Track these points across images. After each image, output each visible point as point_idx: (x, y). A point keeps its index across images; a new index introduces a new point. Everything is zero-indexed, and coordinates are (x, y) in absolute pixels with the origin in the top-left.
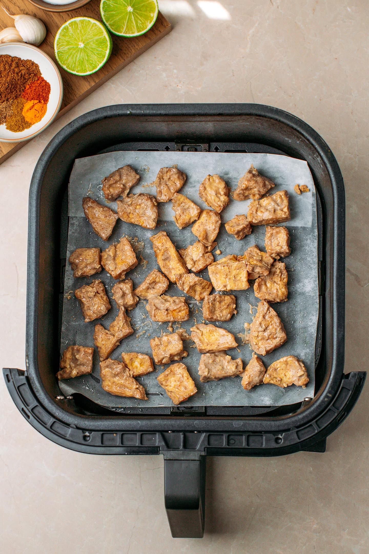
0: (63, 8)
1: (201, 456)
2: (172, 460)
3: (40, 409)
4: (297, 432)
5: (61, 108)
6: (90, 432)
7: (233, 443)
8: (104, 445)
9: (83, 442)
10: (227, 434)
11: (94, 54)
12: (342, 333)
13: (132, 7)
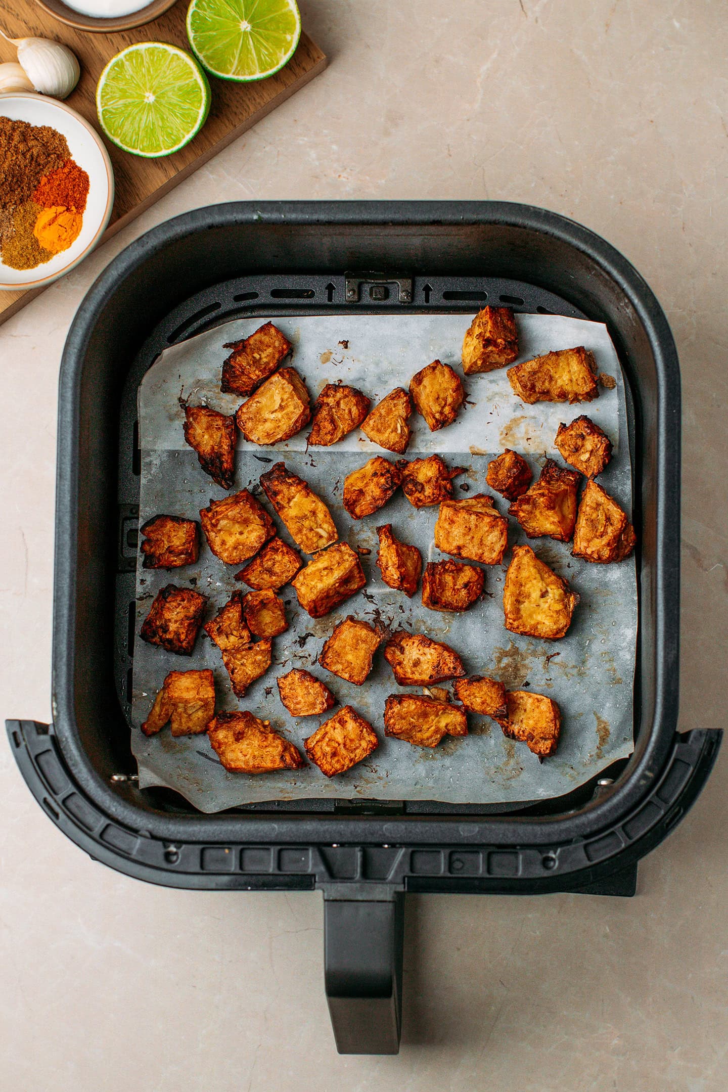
0: (114, 24)
1: (396, 892)
2: (341, 901)
3: (79, 801)
4: (586, 847)
5: (111, 222)
6: (178, 845)
7: (459, 867)
8: (205, 872)
9: (164, 865)
10: (448, 851)
11: (175, 115)
12: (674, 652)
13: (250, 22)
